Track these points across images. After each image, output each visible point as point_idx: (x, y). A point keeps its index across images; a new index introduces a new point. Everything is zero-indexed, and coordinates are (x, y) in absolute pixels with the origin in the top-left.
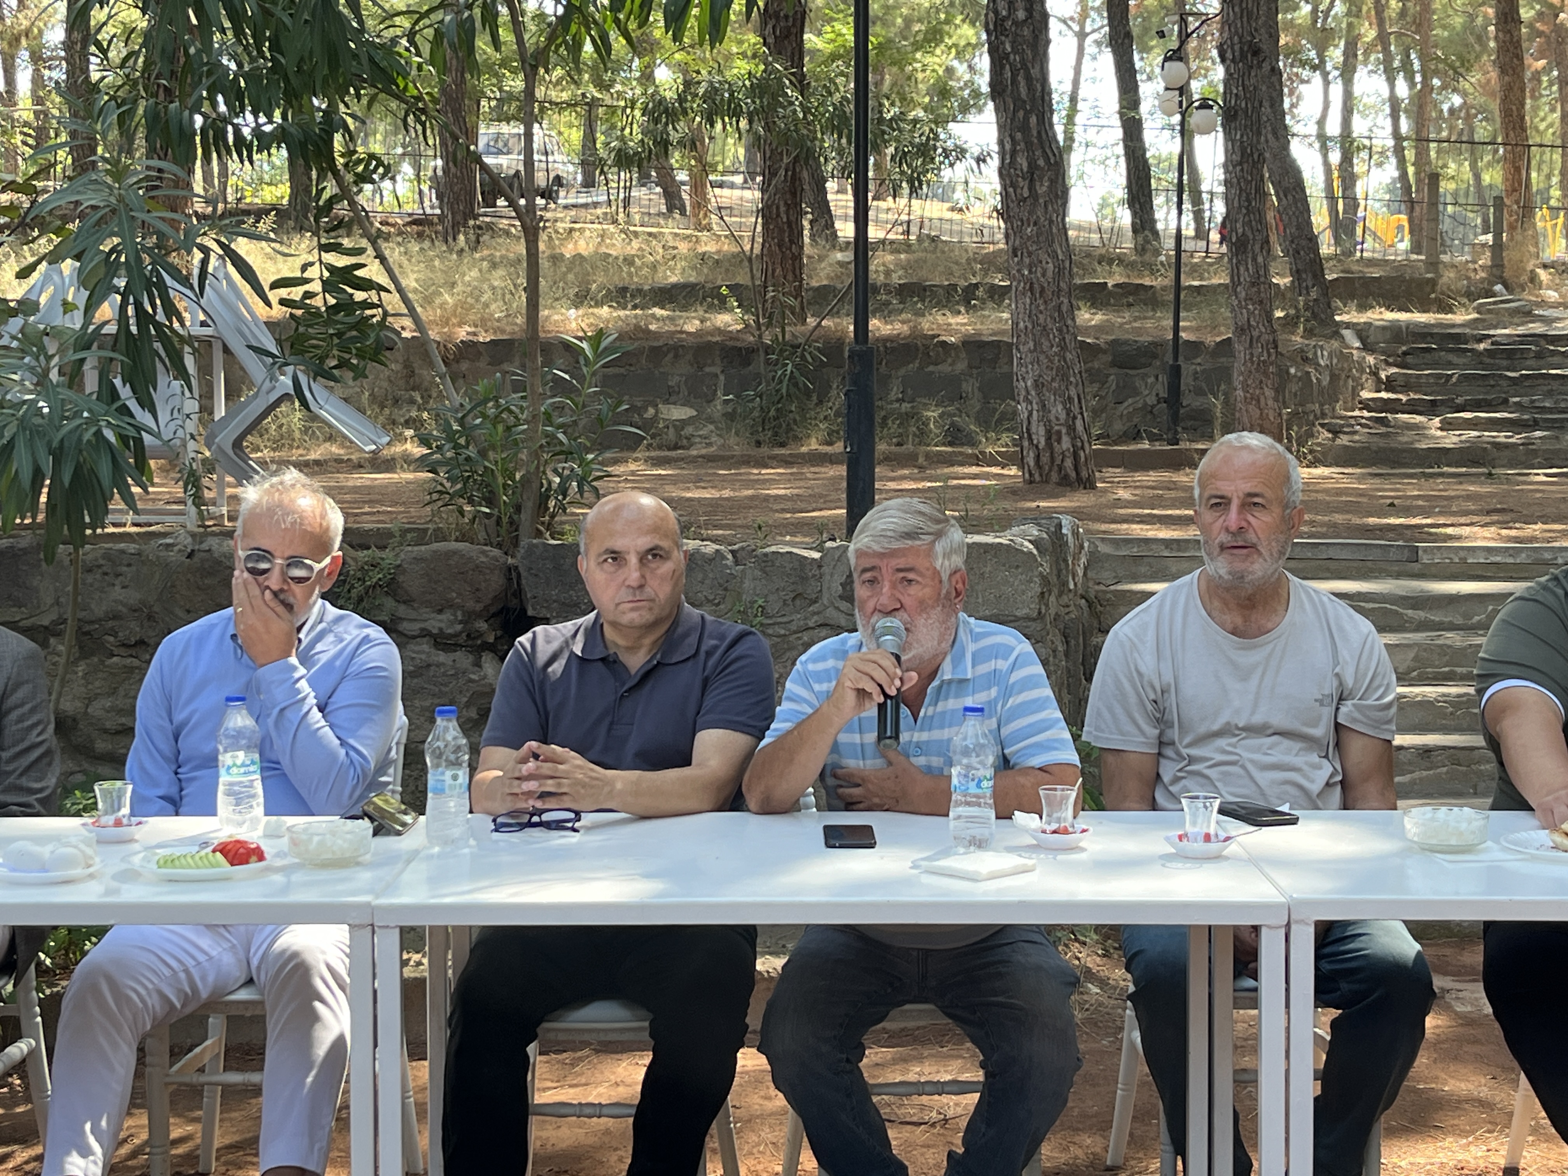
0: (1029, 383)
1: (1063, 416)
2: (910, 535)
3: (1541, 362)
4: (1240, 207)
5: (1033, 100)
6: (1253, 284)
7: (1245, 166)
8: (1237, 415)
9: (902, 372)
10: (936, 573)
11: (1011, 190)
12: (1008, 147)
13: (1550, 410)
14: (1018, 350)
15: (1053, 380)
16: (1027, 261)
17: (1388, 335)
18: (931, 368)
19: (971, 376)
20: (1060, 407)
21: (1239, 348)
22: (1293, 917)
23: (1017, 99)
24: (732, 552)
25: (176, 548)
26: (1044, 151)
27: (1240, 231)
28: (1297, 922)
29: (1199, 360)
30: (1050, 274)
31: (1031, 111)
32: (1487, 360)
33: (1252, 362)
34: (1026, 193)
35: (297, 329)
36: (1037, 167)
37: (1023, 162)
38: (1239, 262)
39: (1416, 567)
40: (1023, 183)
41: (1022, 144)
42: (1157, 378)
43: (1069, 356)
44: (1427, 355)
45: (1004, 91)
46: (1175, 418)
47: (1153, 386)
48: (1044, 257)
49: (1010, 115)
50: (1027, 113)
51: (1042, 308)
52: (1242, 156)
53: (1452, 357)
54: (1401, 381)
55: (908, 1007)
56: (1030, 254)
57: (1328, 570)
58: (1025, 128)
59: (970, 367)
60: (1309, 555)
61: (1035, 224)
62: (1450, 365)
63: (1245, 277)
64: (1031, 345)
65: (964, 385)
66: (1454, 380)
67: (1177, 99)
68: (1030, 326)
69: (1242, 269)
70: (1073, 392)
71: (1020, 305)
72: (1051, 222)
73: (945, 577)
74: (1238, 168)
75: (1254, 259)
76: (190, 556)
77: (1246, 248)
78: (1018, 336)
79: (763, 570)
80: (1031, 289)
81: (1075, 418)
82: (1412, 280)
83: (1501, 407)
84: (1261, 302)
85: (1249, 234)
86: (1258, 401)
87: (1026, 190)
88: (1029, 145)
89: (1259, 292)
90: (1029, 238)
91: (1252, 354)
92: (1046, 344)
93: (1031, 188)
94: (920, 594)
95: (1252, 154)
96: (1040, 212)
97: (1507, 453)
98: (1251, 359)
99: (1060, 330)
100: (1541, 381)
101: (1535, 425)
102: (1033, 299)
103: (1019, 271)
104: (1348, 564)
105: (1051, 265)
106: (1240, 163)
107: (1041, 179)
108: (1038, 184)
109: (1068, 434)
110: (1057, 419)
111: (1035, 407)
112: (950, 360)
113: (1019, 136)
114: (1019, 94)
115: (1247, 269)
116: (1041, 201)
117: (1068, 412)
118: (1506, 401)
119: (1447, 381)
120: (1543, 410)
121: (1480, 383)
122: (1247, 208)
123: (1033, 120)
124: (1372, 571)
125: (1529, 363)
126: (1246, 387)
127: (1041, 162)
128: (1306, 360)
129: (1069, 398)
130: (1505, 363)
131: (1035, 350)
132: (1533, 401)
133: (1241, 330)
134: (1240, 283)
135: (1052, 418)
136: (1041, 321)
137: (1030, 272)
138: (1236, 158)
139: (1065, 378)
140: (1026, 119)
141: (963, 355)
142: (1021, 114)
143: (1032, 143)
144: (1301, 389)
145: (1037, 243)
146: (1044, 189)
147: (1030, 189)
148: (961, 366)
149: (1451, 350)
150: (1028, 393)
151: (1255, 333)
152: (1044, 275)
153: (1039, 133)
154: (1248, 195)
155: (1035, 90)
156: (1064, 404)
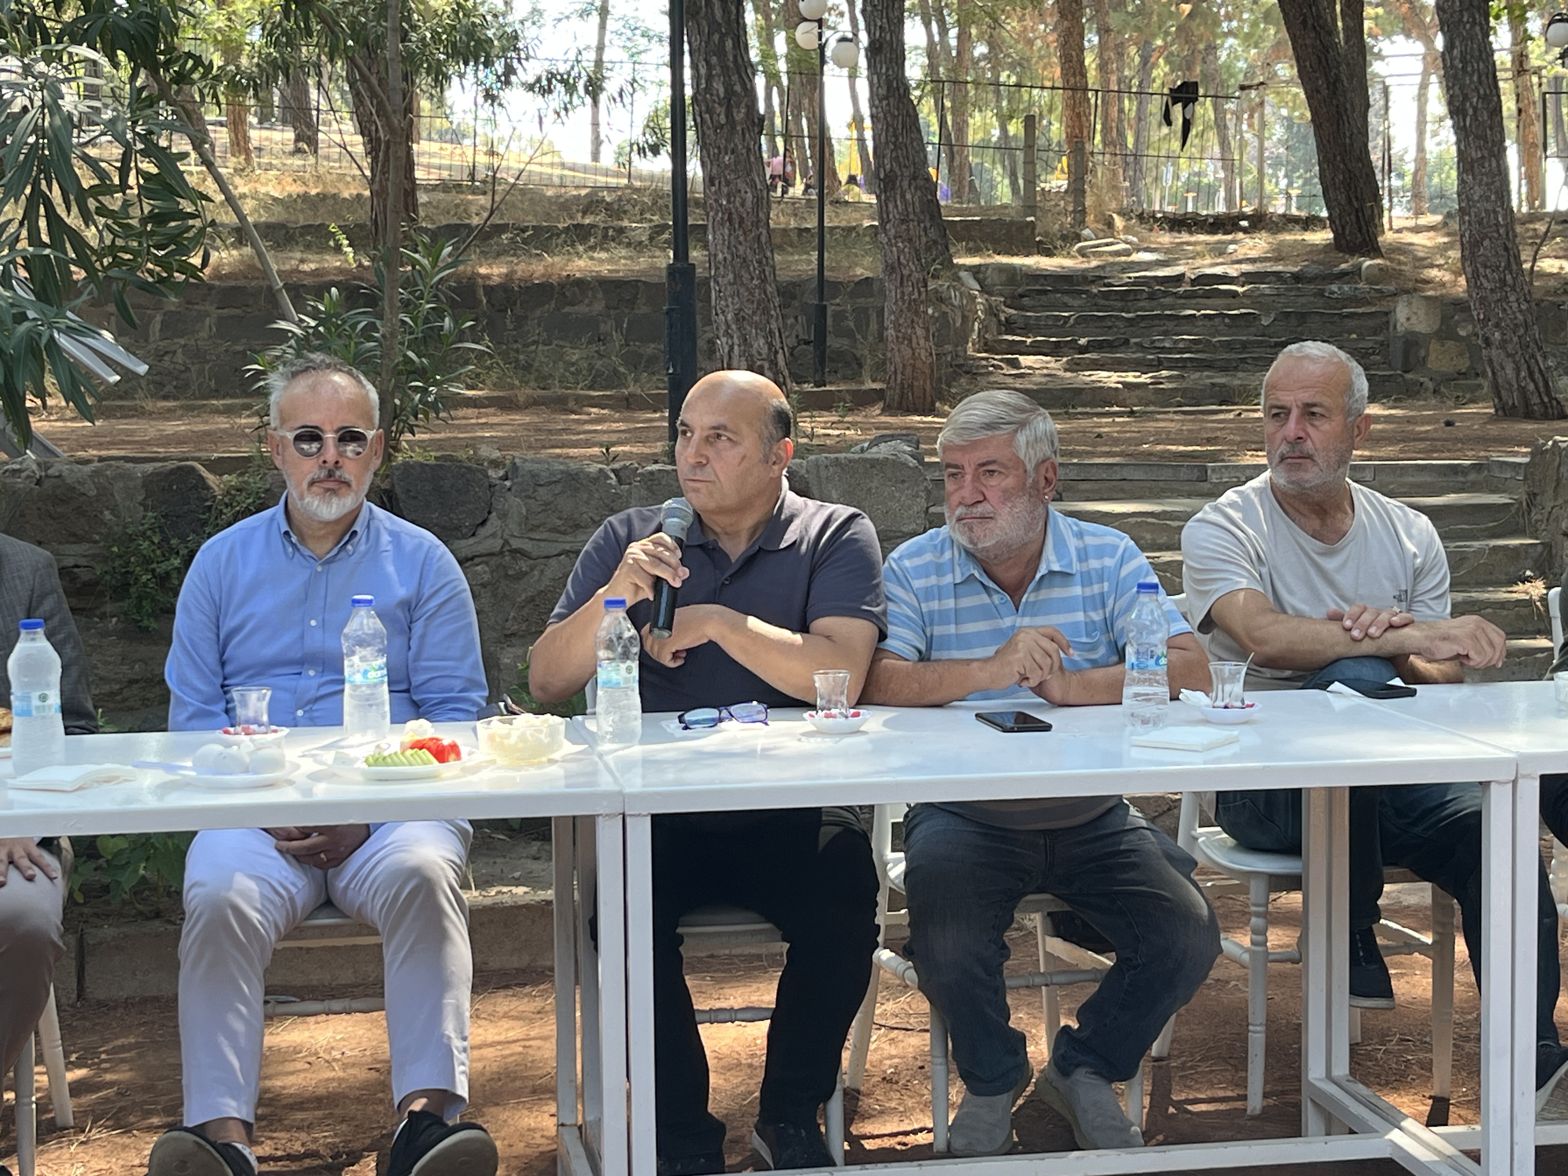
0: (729, 317)
1: (765, 351)
2: (989, 426)
3: (1154, 303)
4: (887, 143)
5: (728, 22)
6: (903, 221)
7: (891, 100)
8: (889, 355)
9: (538, 313)
10: (1019, 463)
11: (707, 116)
12: (703, 71)
13: (1170, 351)
14: (717, 283)
15: (754, 313)
16: (725, 190)
17: (1004, 277)
18: (567, 309)
19: (609, 316)
20: (762, 341)
21: (890, 286)
22: (1521, 771)
23: (713, 23)
24: (613, 471)
25: (24, 475)
26: (740, 76)
27: (888, 167)
28: (1525, 777)
29: (838, 301)
30: (749, 203)
31: (727, 34)
32: (1102, 302)
33: (904, 301)
34: (723, 120)
35: (113, 241)
36: (734, 93)
37: (719, 87)
38: (887, 199)
39: (1206, 486)
40: (720, 110)
41: (718, 69)
42: (796, 318)
43: (769, 289)
44: (1043, 298)
45: (698, 13)
46: (821, 359)
47: (792, 326)
48: (742, 186)
49: (705, 38)
50: (723, 37)
51: (741, 238)
52: (888, 90)
53: (1066, 299)
54: (1021, 323)
55: (1030, 897)
56: (728, 183)
57: (1122, 490)
58: (721, 52)
59: (608, 307)
60: (1104, 476)
61: (733, 152)
62: (1066, 307)
63: (894, 214)
64: (731, 276)
65: (602, 326)
66: (1072, 321)
67: (816, 31)
68: (729, 258)
69: (891, 206)
70: (774, 326)
71: (718, 236)
72: (749, 150)
73: (1029, 467)
74: (885, 103)
75: (903, 196)
76: (39, 482)
77: (894, 185)
78: (717, 269)
79: (649, 489)
80: (730, 220)
81: (776, 352)
82: (1012, 223)
83: (1123, 348)
84: (910, 240)
85: (897, 170)
86: (910, 341)
87: (723, 117)
88: (725, 68)
89: (908, 230)
90: (727, 167)
91: (903, 293)
92: (746, 276)
93: (729, 114)
94: (1003, 484)
95: (898, 88)
96: (737, 139)
97: (1138, 392)
98: (902, 298)
99: (760, 262)
100: (1157, 322)
101: (1158, 365)
102: (732, 229)
103: (716, 201)
104: (1141, 484)
105: (749, 195)
106: (886, 98)
107: (738, 106)
108: (735, 111)
109: (770, 369)
110: (760, 354)
111: (736, 341)
112: (587, 301)
113: (714, 60)
114: (714, 17)
115: (896, 206)
116: (739, 128)
117: (770, 345)
118: (1126, 342)
119: (1065, 323)
120: (1163, 350)
121: (1099, 324)
122: (894, 144)
123: (729, 44)
124: (1163, 490)
125: (1142, 304)
126: (897, 327)
127: (738, 88)
128: (941, 300)
129: (771, 331)
130: (1119, 304)
131: (734, 283)
132: (1153, 342)
133: (890, 269)
134: (889, 221)
135: (754, 352)
136: (741, 252)
137: (729, 202)
138: (882, 92)
139: (766, 311)
140: (722, 41)
141: (600, 295)
142: (716, 37)
143: (728, 67)
144: (938, 330)
145: (735, 171)
146: (742, 115)
147: (727, 117)
148: (599, 307)
149: (1065, 292)
150: (728, 326)
151: (906, 272)
152: (743, 205)
153: (735, 57)
154: (895, 129)
155: (730, 13)
156: (766, 338)
